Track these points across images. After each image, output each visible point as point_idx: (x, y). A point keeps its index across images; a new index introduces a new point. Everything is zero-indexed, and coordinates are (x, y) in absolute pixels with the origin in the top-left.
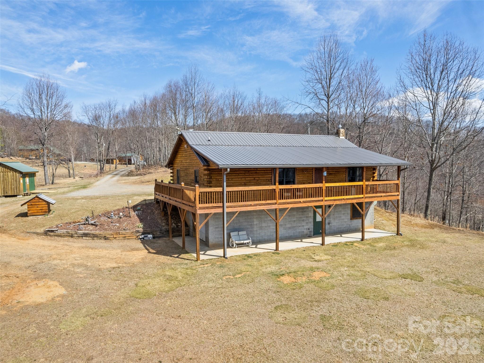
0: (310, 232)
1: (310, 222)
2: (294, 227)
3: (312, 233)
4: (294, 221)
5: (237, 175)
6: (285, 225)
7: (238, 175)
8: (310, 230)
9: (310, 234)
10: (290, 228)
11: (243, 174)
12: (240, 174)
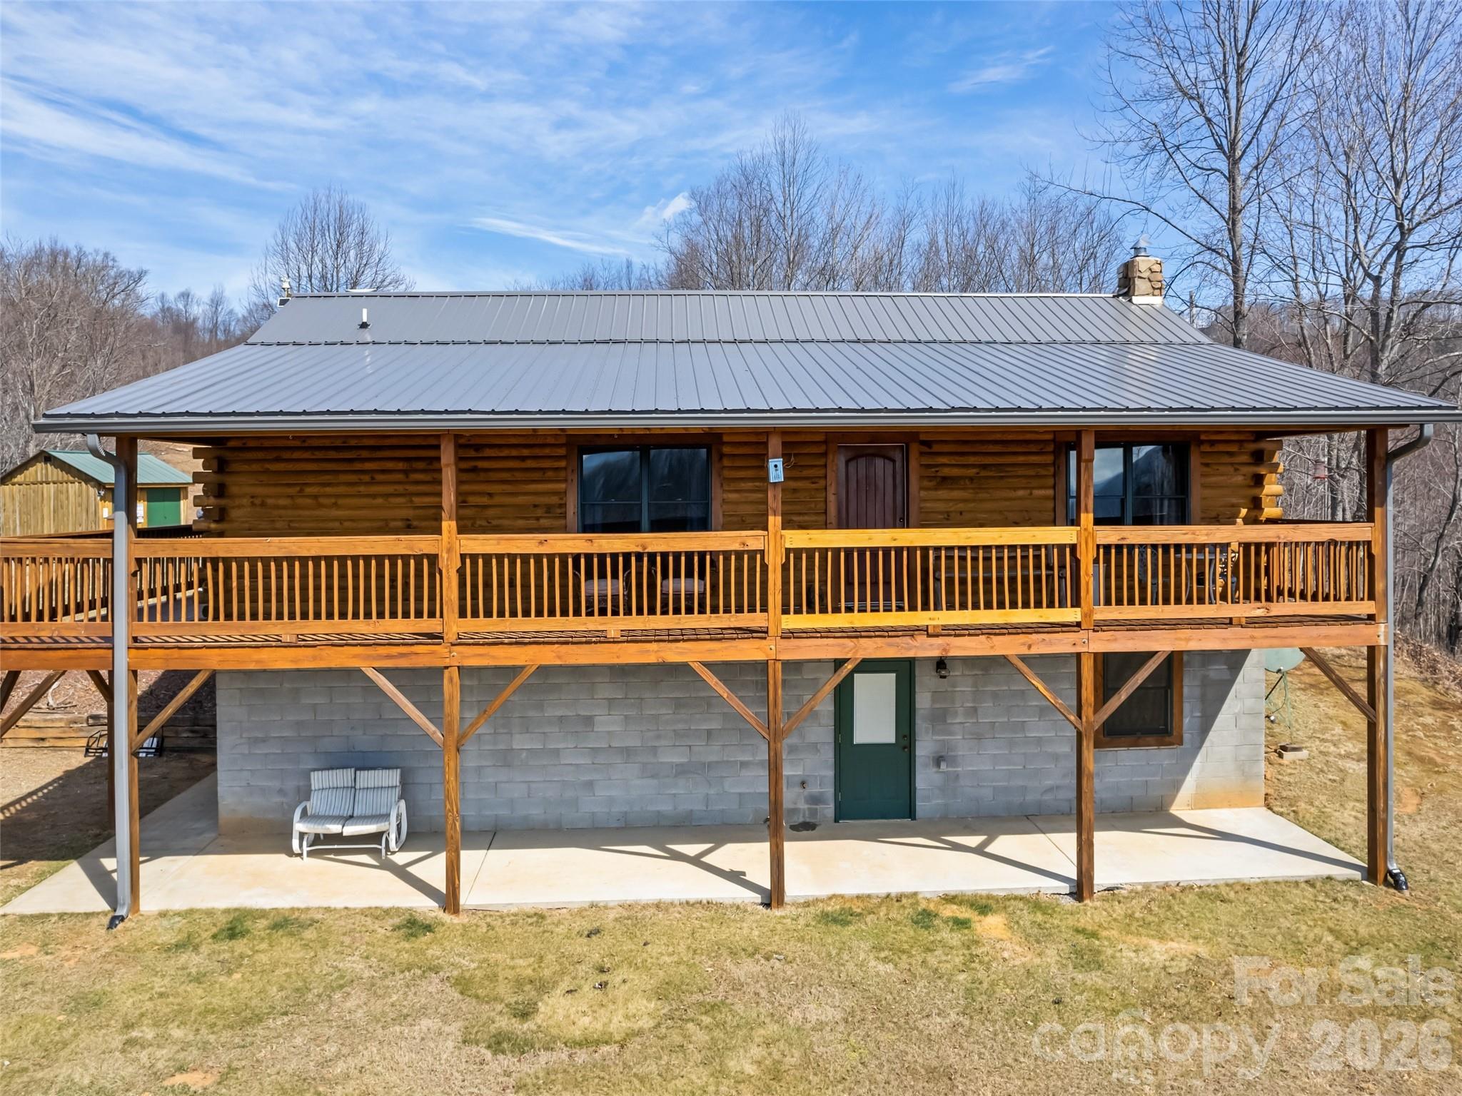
0: (815, 800)
1: (814, 747)
2: (710, 765)
3: (829, 809)
4: (709, 732)
5: (366, 478)
6: (654, 750)
7: (373, 482)
8: (814, 789)
9: (813, 813)
10: (681, 771)
11: (400, 477)
12: (380, 477)
